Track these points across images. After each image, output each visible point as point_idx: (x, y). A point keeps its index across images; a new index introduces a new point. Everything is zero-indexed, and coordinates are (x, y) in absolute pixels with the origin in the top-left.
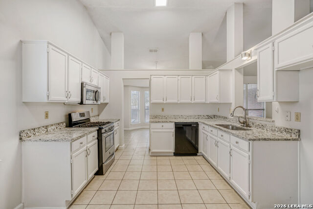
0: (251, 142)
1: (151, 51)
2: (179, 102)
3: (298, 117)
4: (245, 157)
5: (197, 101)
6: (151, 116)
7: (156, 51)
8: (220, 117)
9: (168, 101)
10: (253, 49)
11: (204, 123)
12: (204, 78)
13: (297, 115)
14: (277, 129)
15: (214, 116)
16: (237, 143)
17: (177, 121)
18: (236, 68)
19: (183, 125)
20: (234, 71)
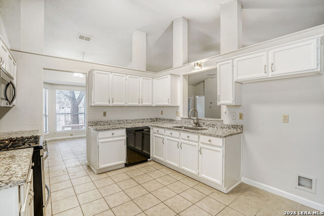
0: (224, 139)
1: (81, 37)
2: (126, 105)
3: (241, 116)
4: (219, 152)
5: (144, 104)
6: (90, 122)
7: (88, 39)
8: (164, 119)
9: (115, 103)
10: (203, 61)
11: (158, 127)
12: (151, 81)
13: (241, 115)
14: (226, 126)
15: (157, 119)
16: (210, 141)
17: (128, 127)
18: (184, 74)
19: (136, 131)
20: (182, 77)
